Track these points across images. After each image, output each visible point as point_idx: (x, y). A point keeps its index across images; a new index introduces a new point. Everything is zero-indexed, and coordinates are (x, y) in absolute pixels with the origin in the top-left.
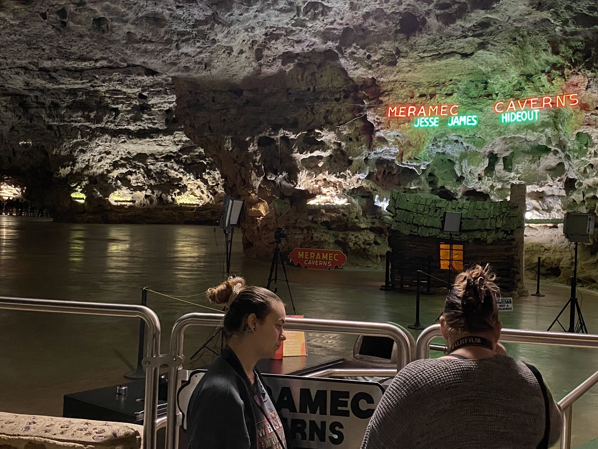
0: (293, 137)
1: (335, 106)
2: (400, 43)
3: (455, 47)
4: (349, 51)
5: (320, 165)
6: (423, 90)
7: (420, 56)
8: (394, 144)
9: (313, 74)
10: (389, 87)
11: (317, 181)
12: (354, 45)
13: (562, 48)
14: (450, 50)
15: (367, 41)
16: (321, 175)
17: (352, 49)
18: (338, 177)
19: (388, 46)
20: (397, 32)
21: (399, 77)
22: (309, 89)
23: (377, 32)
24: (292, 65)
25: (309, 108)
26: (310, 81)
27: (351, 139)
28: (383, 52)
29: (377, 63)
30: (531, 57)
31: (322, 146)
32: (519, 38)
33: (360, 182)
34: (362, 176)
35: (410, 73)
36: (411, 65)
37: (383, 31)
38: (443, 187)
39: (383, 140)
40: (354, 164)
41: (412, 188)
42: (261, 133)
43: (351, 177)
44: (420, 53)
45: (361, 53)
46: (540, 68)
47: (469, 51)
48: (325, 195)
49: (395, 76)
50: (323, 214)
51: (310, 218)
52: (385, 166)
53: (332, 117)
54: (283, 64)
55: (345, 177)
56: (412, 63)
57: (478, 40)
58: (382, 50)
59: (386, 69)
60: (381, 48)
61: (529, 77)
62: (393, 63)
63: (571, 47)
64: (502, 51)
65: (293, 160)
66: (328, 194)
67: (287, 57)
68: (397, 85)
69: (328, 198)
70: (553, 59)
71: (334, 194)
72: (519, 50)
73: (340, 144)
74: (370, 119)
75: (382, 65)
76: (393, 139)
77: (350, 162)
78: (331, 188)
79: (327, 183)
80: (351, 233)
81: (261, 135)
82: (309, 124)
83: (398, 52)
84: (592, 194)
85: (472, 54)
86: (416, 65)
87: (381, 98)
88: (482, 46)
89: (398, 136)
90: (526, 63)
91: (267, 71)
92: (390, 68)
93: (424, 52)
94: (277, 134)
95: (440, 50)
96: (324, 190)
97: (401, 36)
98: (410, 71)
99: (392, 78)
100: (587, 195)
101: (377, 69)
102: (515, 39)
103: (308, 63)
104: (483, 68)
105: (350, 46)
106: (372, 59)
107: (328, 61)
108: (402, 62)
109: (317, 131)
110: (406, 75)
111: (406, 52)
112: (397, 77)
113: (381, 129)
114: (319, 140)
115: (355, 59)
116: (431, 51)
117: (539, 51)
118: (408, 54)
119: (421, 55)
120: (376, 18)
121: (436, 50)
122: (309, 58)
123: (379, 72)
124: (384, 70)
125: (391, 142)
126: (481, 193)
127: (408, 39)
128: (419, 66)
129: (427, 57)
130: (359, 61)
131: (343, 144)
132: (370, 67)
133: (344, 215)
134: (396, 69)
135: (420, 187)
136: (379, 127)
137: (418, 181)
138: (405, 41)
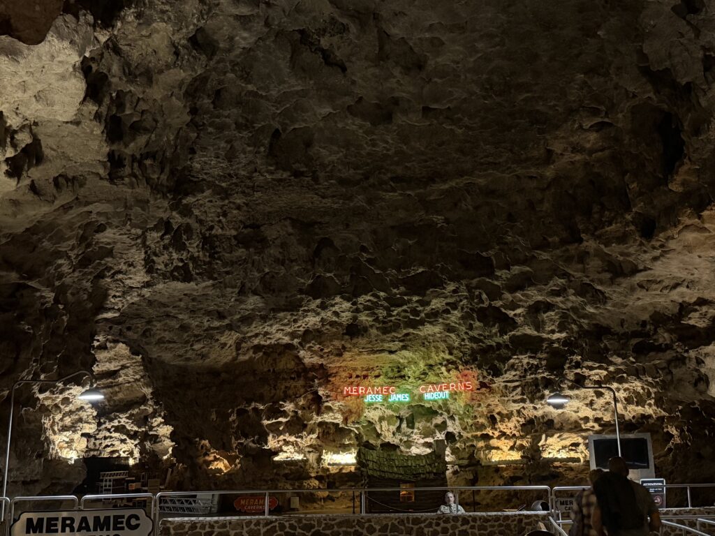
0: (262, 407)
1: (293, 384)
2: (345, 342)
3: (386, 347)
4: (308, 345)
5: (281, 428)
6: (358, 373)
7: (359, 351)
8: (338, 411)
9: (275, 360)
10: (334, 371)
11: (278, 441)
12: (313, 342)
13: (455, 352)
14: (382, 348)
15: (322, 339)
16: (282, 436)
17: (311, 345)
18: (297, 438)
19: (337, 343)
20: (343, 334)
21: (343, 364)
22: (269, 370)
23: (330, 334)
24: (261, 354)
25: (273, 385)
26: (272, 364)
27: (304, 408)
28: (333, 347)
29: (328, 354)
30: (433, 355)
31: (284, 414)
32: (427, 343)
33: (312, 440)
34: (314, 436)
35: (351, 362)
36: (353, 357)
37: (334, 333)
38: (367, 442)
39: (329, 409)
40: (309, 427)
42: (239, 405)
43: (306, 437)
44: (359, 349)
45: (317, 347)
46: (438, 361)
47: (394, 350)
48: (286, 452)
49: (340, 363)
50: (284, 468)
51: (275, 471)
52: (324, 427)
53: (290, 392)
54: (254, 353)
55: (302, 437)
56: (353, 355)
57: (401, 344)
59: (334, 358)
60: (332, 345)
61: (431, 367)
62: (340, 355)
63: (461, 352)
64: (416, 351)
65: (262, 425)
66: (288, 451)
67: (257, 348)
68: (341, 369)
69: (288, 454)
70: (448, 357)
71: (293, 450)
72: (426, 350)
73: (296, 412)
74: (320, 393)
75: (331, 355)
76: (338, 408)
77: (305, 426)
78: (291, 446)
79: (287, 443)
80: (304, 481)
81: (239, 408)
82: (272, 397)
83: (344, 348)
84: (471, 443)
85: (396, 351)
86: (356, 356)
87: (330, 379)
88: (404, 348)
89: (341, 406)
90: (430, 358)
91: (242, 358)
92: (337, 358)
93: (363, 348)
94: (250, 405)
95: (374, 348)
96: (285, 448)
97: (347, 337)
98: (351, 360)
99: (338, 365)
100: (467, 444)
101: (327, 358)
102: (424, 343)
103: (272, 352)
104: (401, 361)
105: (309, 342)
106: (325, 351)
107: (287, 351)
108: (347, 355)
109: (281, 403)
110: (348, 363)
111: (350, 348)
112: (342, 365)
113: (330, 400)
114: (282, 409)
115: (312, 351)
116: (368, 348)
117: (440, 352)
119: (361, 350)
120: (330, 325)
121: (372, 348)
122: (272, 348)
123: (328, 360)
124: (332, 359)
125: (336, 409)
126: (394, 445)
127: (351, 340)
129: (365, 352)
130: (314, 352)
131: (300, 412)
132: (322, 357)
133: (301, 467)
134: (341, 359)
135: (352, 442)
136: (328, 399)
137: (349, 437)
138: (349, 340)
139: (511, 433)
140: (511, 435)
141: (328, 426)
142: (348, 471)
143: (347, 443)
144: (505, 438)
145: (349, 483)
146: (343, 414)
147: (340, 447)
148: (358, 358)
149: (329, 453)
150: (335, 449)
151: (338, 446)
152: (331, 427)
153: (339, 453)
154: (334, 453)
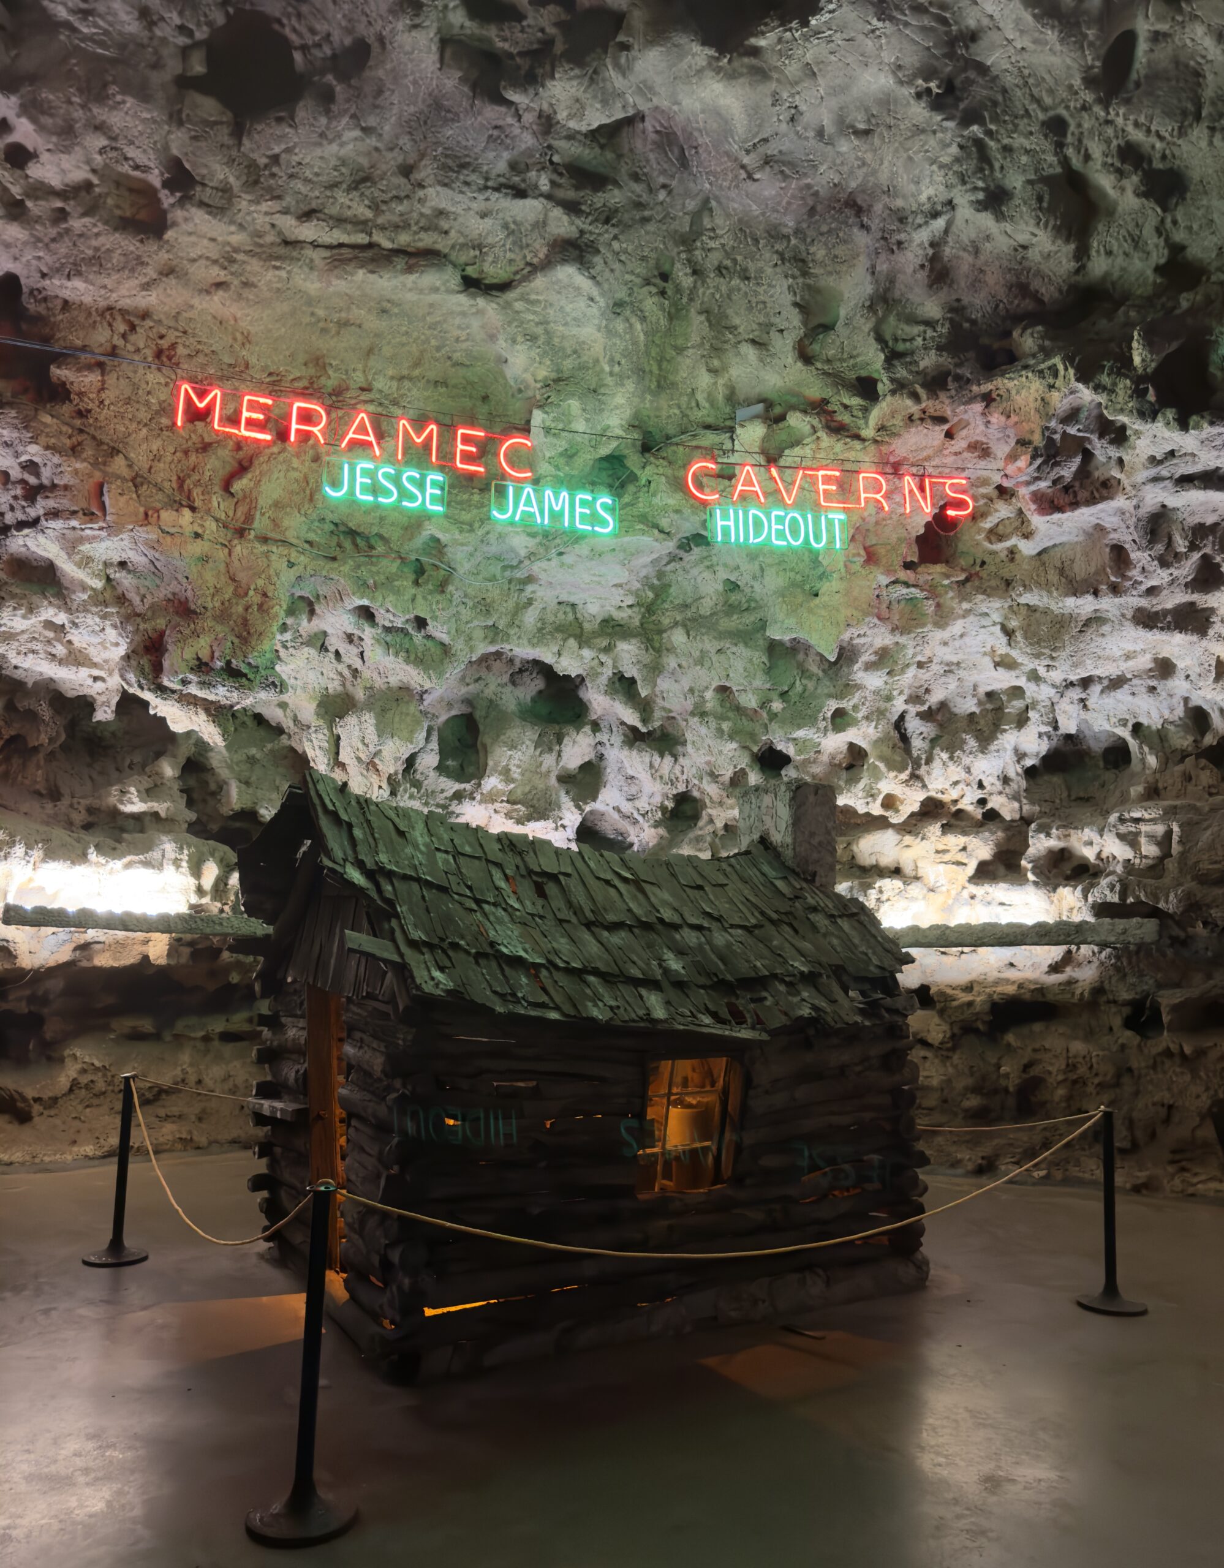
2: (195, 138)
3: (453, 233)
7: (280, 233)
8: (98, 600)
10: (97, 336)
14: (427, 240)
15: (26, 61)
19: (137, 130)
20: (187, 81)
21: (165, 300)
23: (85, 38)
28: (102, 151)
29: (59, 204)
35: (219, 296)
36: (233, 261)
37: (122, 47)
39: (39, 579)
41: (128, 809)
44: (285, 212)
47: (494, 271)
49: (146, 286)
56: (236, 250)
57: (559, 224)
58: (103, 142)
59: (102, 239)
60: (100, 128)
62: (148, 225)
72: (664, 319)
75: (85, 214)
76: (98, 576)
83: (180, 175)
86: (255, 265)
88: (575, 253)
89: (122, 564)
90: (663, 382)
92: (128, 244)
93: (307, 215)
95: (383, 228)
97: (208, 106)
98: (219, 285)
99: (126, 294)
101: (53, 232)
106: (35, 171)
108: (195, 233)
110: (196, 302)
111: (222, 189)
112: (150, 300)
113: (54, 514)
116: (340, 221)
117: (726, 346)
118: (230, 200)
119: (289, 225)
121: (365, 222)
123: (63, 248)
124: (94, 243)
125: (84, 588)
127: (238, 132)
128: (270, 275)
129: (315, 245)
132: (14, 218)
134: (157, 256)
135: (161, 808)
136: (37, 510)
137: (147, 783)
138: (223, 135)
139: (982, 802)
140: (978, 813)
141: (22, 704)
142: (129, 959)
143: (135, 806)
144: (946, 828)
145: (127, 1024)
146: (130, 617)
147: (87, 827)
148: (267, 277)
149: (19, 850)
150: (59, 834)
151: (79, 817)
152: (45, 711)
153: (83, 857)
154: (50, 855)
